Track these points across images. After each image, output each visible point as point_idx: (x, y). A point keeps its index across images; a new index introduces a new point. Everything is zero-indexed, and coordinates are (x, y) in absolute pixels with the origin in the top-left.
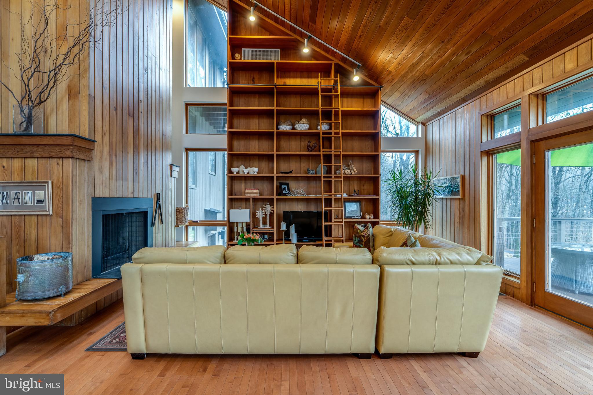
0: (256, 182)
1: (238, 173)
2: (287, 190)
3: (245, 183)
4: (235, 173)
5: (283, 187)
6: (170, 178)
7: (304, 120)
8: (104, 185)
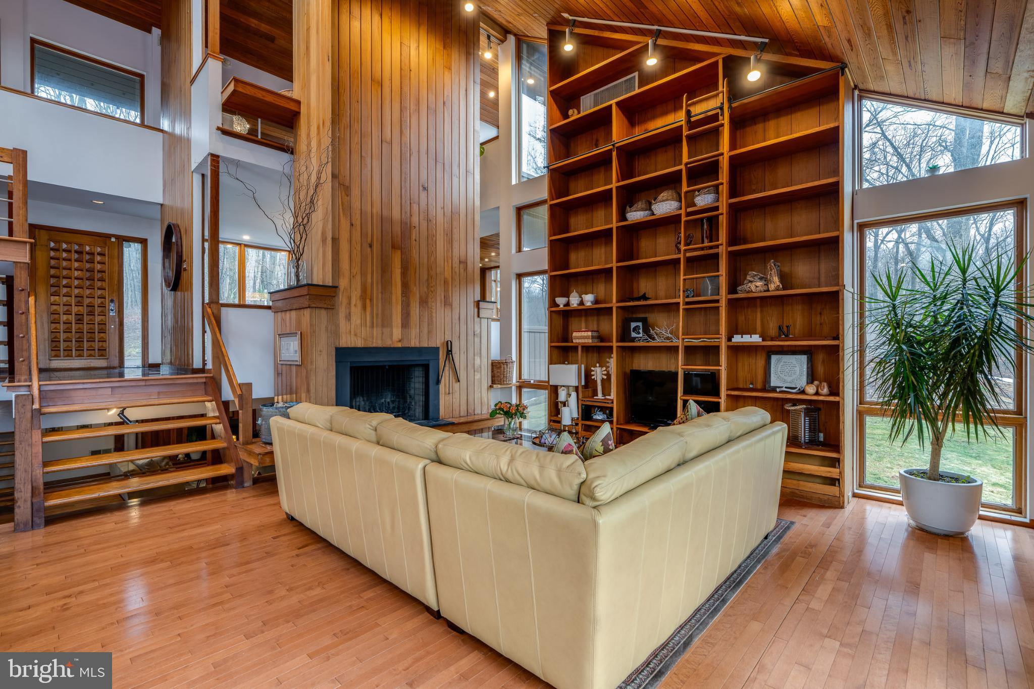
0: (602, 318)
1: (568, 304)
2: (641, 331)
3: (586, 321)
4: (561, 306)
5: (633, 325)
6: (477, 319)
8: (352, 333)
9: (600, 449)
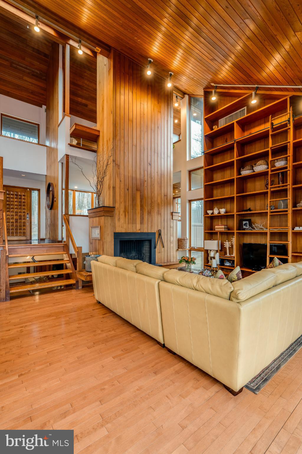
1: (213, 213)
2: (248, 225)
3: (221, 221)
4: (210, 214)
5: (244, 222)
6: (172, 220)
7: (260, 162)
8: (121, 226)
9: (236, 278)
